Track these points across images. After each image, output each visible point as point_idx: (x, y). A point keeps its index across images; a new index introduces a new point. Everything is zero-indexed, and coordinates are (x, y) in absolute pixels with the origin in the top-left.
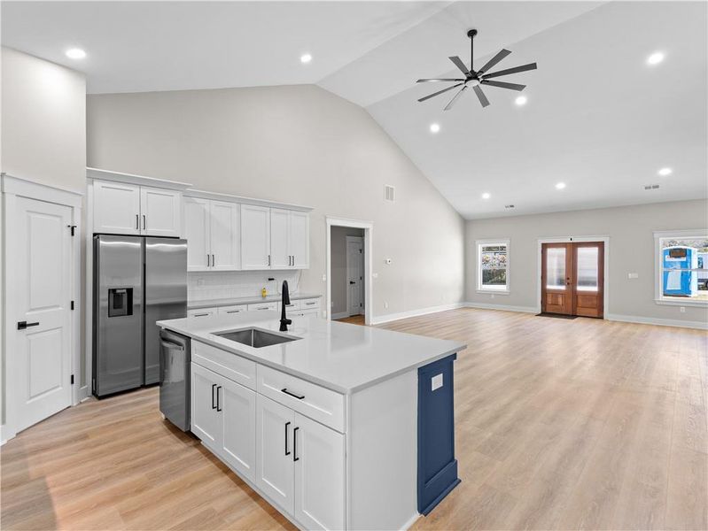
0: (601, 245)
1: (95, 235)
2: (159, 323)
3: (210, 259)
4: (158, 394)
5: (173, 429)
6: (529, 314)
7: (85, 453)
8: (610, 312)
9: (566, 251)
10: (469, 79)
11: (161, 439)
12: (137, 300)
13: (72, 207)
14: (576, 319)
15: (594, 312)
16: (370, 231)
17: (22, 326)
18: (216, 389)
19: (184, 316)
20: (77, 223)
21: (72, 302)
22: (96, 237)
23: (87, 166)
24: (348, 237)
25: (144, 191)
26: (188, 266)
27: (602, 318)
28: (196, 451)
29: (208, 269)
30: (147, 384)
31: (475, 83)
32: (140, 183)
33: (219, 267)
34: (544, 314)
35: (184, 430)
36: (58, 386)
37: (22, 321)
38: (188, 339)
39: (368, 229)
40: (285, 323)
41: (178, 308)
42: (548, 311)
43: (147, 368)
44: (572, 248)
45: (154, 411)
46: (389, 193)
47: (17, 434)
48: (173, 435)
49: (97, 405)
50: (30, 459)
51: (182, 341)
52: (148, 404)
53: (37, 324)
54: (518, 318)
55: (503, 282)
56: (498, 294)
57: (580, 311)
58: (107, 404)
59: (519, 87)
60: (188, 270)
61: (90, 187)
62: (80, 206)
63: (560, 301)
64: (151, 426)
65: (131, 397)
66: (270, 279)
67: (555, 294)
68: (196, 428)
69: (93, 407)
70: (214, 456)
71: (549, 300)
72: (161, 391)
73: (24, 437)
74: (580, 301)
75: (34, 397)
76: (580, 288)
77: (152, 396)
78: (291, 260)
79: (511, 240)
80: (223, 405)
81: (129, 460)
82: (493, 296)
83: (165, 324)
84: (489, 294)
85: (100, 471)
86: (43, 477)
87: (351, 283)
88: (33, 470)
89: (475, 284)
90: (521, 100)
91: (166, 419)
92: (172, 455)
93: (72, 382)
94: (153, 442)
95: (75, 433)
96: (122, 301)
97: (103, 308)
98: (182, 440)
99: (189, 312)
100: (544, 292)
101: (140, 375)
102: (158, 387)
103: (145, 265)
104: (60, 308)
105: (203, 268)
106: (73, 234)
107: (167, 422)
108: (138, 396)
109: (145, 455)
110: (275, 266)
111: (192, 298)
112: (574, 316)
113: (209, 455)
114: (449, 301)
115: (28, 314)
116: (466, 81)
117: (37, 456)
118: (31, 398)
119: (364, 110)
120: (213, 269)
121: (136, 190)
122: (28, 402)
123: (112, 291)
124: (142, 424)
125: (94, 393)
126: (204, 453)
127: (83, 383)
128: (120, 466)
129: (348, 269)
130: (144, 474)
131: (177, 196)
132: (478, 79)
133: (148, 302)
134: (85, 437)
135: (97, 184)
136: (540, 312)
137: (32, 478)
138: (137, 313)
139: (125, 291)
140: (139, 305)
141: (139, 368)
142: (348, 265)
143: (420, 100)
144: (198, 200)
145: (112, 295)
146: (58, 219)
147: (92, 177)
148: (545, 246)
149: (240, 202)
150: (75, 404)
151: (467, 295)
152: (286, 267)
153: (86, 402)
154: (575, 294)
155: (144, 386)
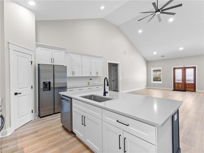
0: (195, 68)
1: (38, 64)
2: (60, 93)
3: (73, 73)
4: (60, 116)
5: (66, 130)
6: (169, 90)
7: (37, 138)
8: (198, 90)
9: (182, 70)
10: (157, 11)
11: (62, 134)
12: (52, 86)
13: (31, 55)
14: (187, 92)
15: (193, 89)
16: (120, 64)
17: (16, 94)
18: (83, 118)
19: (66, 91)
20: (33, 60)
21: (32, 86)
22: (39, 65)
23: (36, 42)
24: (112, 67)
25: (53, 50)
26: (67, 75)
27: (195, 91)
28: (75, 139)
29: (73, 76)
30: (55, 113)
31: (158, 13)
32: (52, 48)
33: (76, 75)
34: (174, 90)
35: (70, 130)
36: (28, 114)
37: (16, 92)
38: (71, 98)
39: (119, 64)
40: (105, 93)
41: (64, 88)
42: (176, 89)
43: (55, 107)
44: (184, 69)
45: (58, 122)
46: (125, 53)
47: (15, 130)
48: (66, 132)
49: (40, 120)
50: (18, 140)
51: (69, 99)
52: (56, 120)
53: (21, 93)
54: (167, 91)
55: (160, 81)
56: (158, 84)
57: (187, 89)
58: (43, 120)
59: (173, 14)
60: (67, 76)
61: (37, 49)
62: (34, 55)
63: (180, 86)
64: (58, 128)
65: (51, 117)
66: (91, 79)
67: (178, 84)
68: (75, 130)
69: (39, 120)
70: (82, 141)
71: (176, 86)
72: (61, 115)
73: (17, 132)
74: (187, 86)
75: (20, 118)
76: (187, 82)
77: (57, 117)
78: (97, 73)
79: (162, 67)
80: (86, 124)
81: (52, 142)
82: (157, 85)
83: (62, 93)
84: (156, 84)
85: (42, 146)
86: (23, 148)
87: (113, 81)
88: (19, 145)
89: (151, 81)
90: (171, 19)
91: (63, 126)
92: (67, 140)
93: (32, 112)
94: (60, 135)
95: (33, 131)
96: (47, 86)
97: (41, 88)
98: (69, 134)
99: (68, 89)
100: (174, 83)
101: (53, 109)
102: (60, 114)
103: (54, 74)
104: (28, 88)
105: (71, 76)
106: (32, 64)
107: (63, 127)
108: (53, 117)
109: (57, 140)
110: (93, 75)
111: (69, 85)
112: (185, 91)
113: (80, 141)
114: (143, 86)
115: (18, 90)
116: (155, 12)
117: (21, 139)
118: (19, 118)
119: (117, 26)
120: (74, 76)
121: (51, 50)
122: (18, 119)
123: (44, 83)
124: (55, 127)
125: (39, 116)
126: (78, 140)
127: (35, 112)
128: (49, 145)
129: (112, 76)
130: (58, 148)
131: (63, 52)
132: (160, 11)
133: (55, 87)
134: (36, 132)
135: (39, 48)
136: (173, 90)
137: (19, 149)
138: (52, 90)
139: (48, 82)
140: (52, 87)
141: (53, 107)
142: (112, 75)
143: (139, 21)
144: (69, 54)
145: (44, 84)
146: (27, 59)
147: (38, 46)
148: (174, 69)
149: (82, 55)
150: (33, 120)
151: (148, 85)
152: (96, 75)
153: (36, 119)
154: (185, 84)
155: (54, 114)
